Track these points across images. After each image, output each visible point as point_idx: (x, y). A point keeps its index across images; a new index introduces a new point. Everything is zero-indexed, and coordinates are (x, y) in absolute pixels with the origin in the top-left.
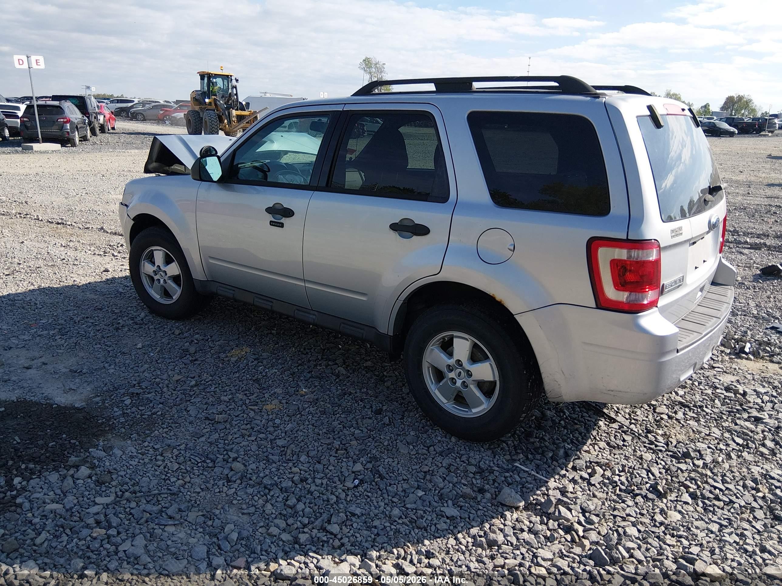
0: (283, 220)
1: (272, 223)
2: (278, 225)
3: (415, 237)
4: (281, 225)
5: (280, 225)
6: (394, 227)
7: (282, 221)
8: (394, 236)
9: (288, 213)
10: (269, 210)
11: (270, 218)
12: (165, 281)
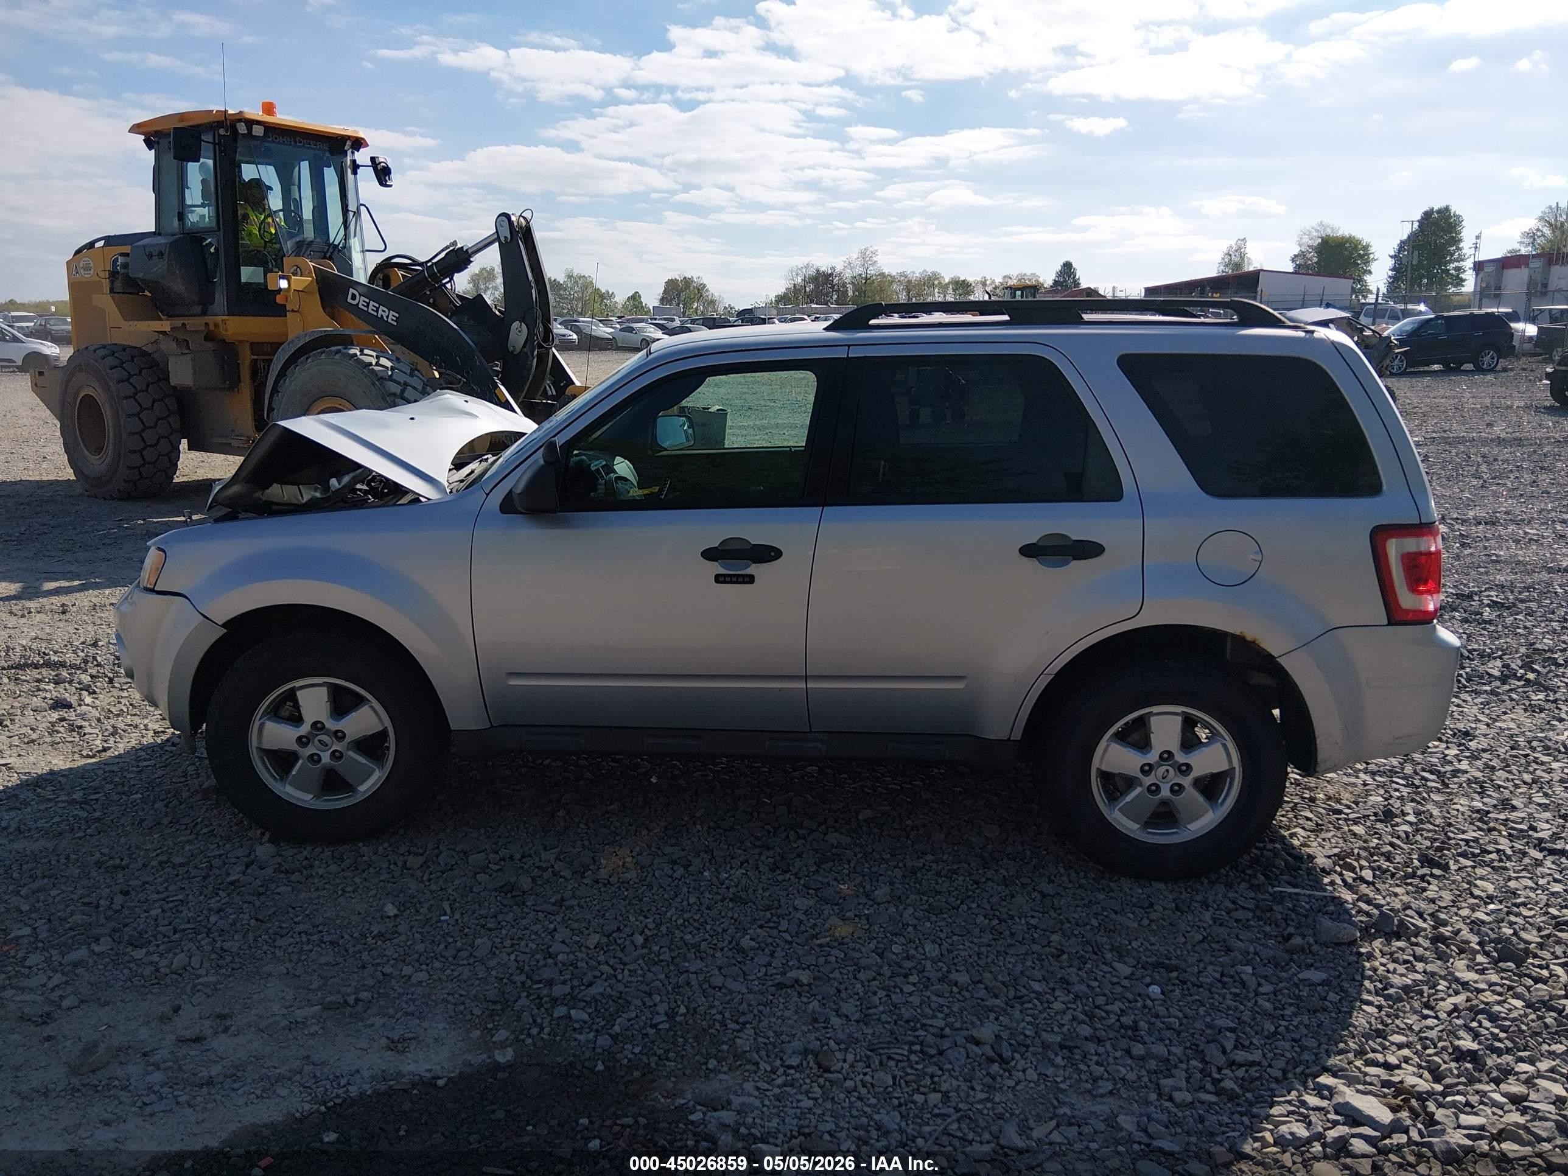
0: (753, 569)
1: (719, 579)
2: (739, 579)
3: (1075, 563)
4: (750, 579)
5: (747, 579)
6: (1028, 551)
7: (748, 571)
8: (1031, 565)
9: (768, 554)
10: (709, 555)
11: (717, 568)
12: (336, 756)
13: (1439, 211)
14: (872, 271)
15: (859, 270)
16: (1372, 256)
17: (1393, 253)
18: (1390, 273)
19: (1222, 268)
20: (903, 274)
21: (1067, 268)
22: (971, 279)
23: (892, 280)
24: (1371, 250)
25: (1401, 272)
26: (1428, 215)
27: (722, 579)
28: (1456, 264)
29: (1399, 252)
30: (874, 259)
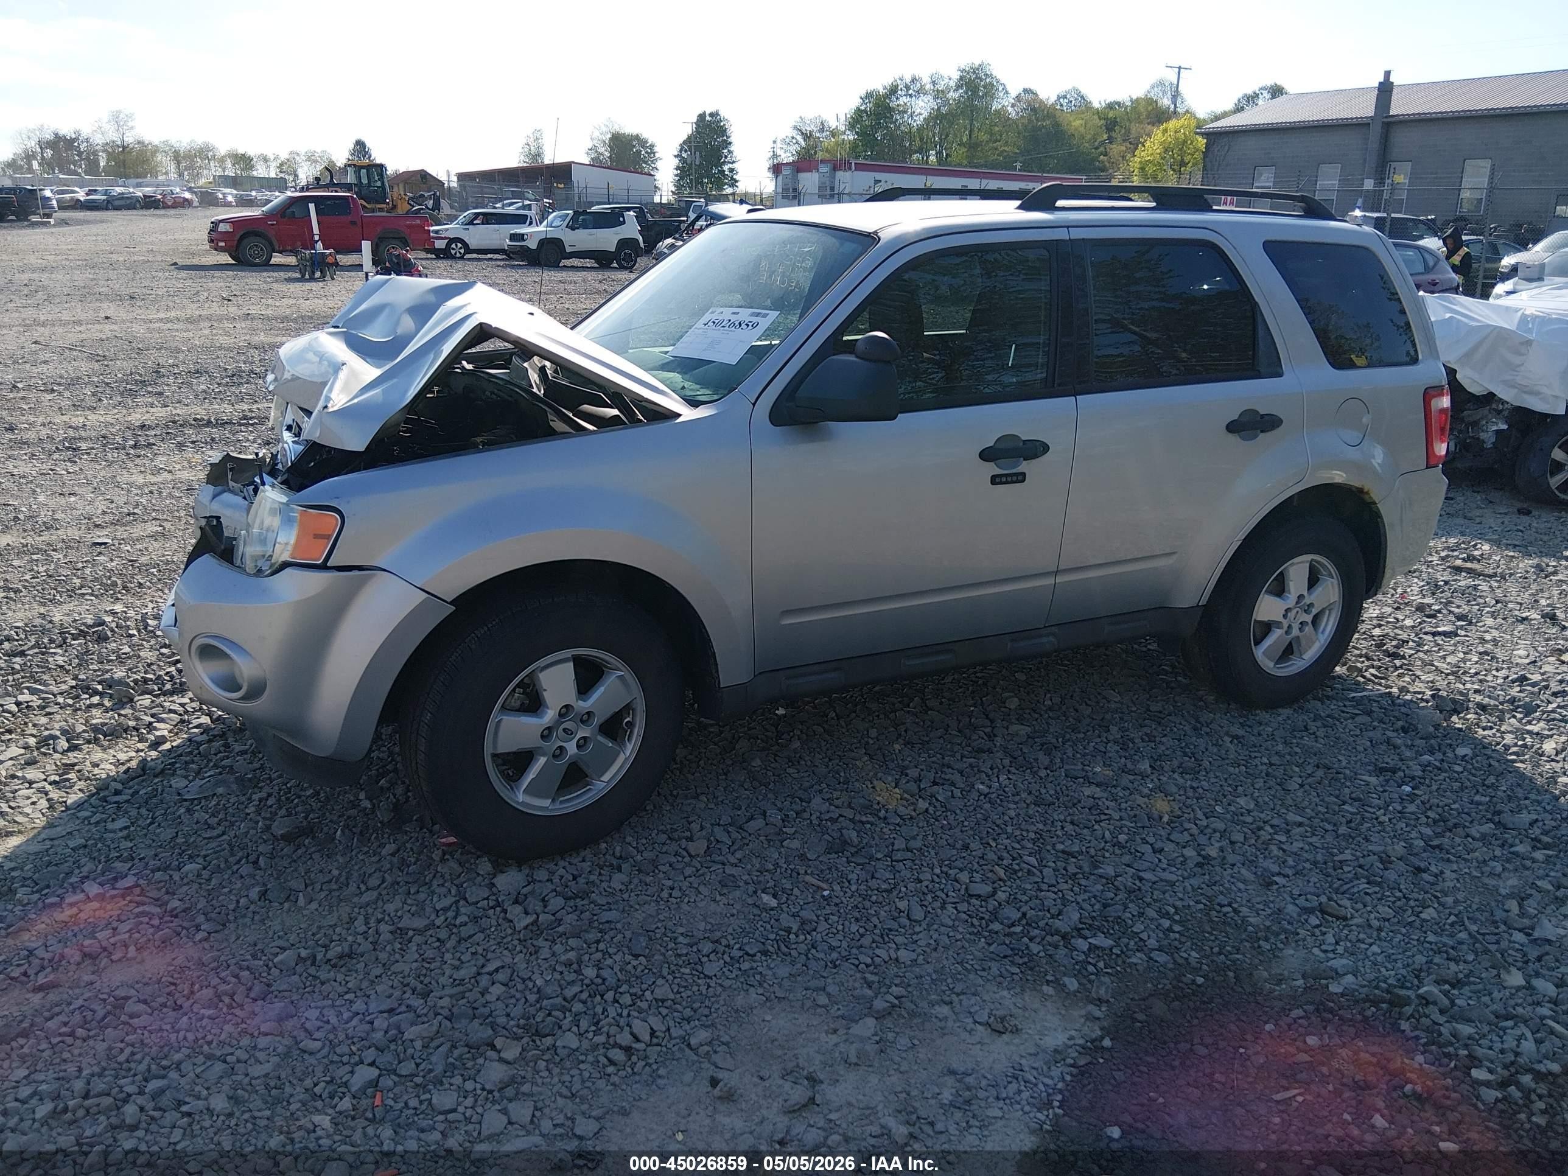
0: (1024, 466)
1: (995, 480)
2: (1009, 479)
3: (1262, 435)
4: (1021, 478)
5: (1019, 478)
6: (1233, 427)
7: (1020, 469)
8: (1233, 439)
9: (1036, 449)
10: (986, 455)
11: (992, 469)
12: (582, 743)
13: (711, 115)
14: (129, 139)
15: (113, 136)
16: (657, 155)
17: (676, 153)
18: (676, 172)
19: (522, 158)
20: (166, 143)
21: (360, 147)
22: (251, 152)
23: (156, 150)
24: (656, 149)
25: (684, 172)
26: (702, 116)
27: (998, 480)
28: (730, 166)
29: (681, 151)
30: (130, 124)
